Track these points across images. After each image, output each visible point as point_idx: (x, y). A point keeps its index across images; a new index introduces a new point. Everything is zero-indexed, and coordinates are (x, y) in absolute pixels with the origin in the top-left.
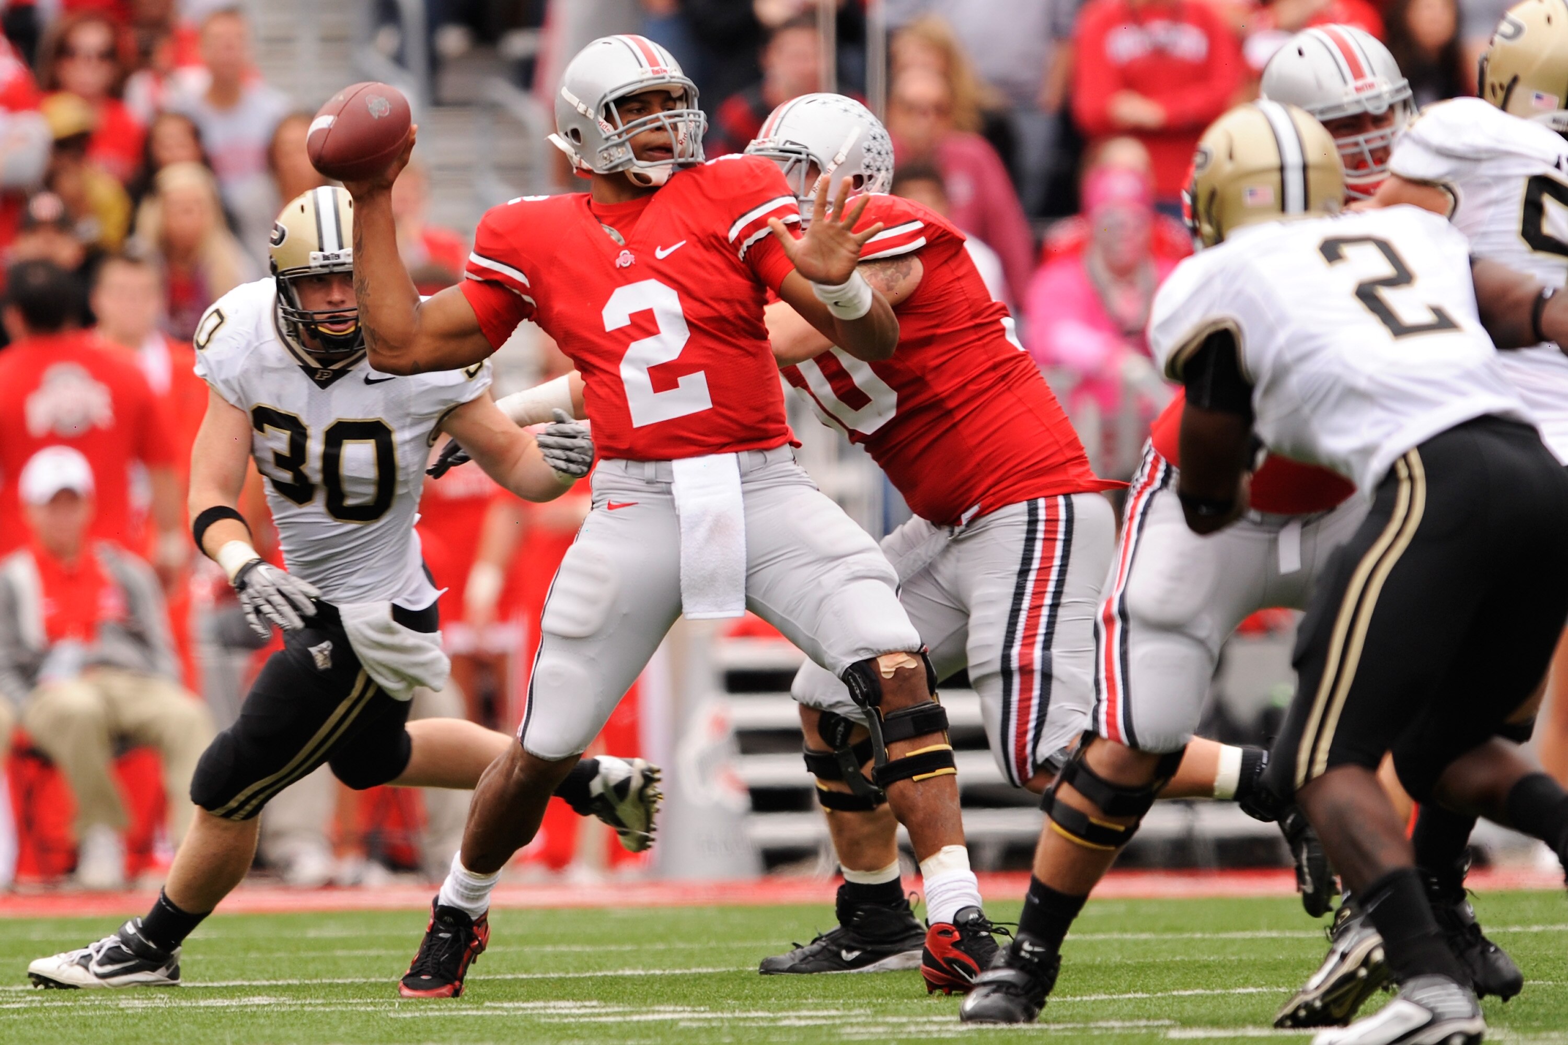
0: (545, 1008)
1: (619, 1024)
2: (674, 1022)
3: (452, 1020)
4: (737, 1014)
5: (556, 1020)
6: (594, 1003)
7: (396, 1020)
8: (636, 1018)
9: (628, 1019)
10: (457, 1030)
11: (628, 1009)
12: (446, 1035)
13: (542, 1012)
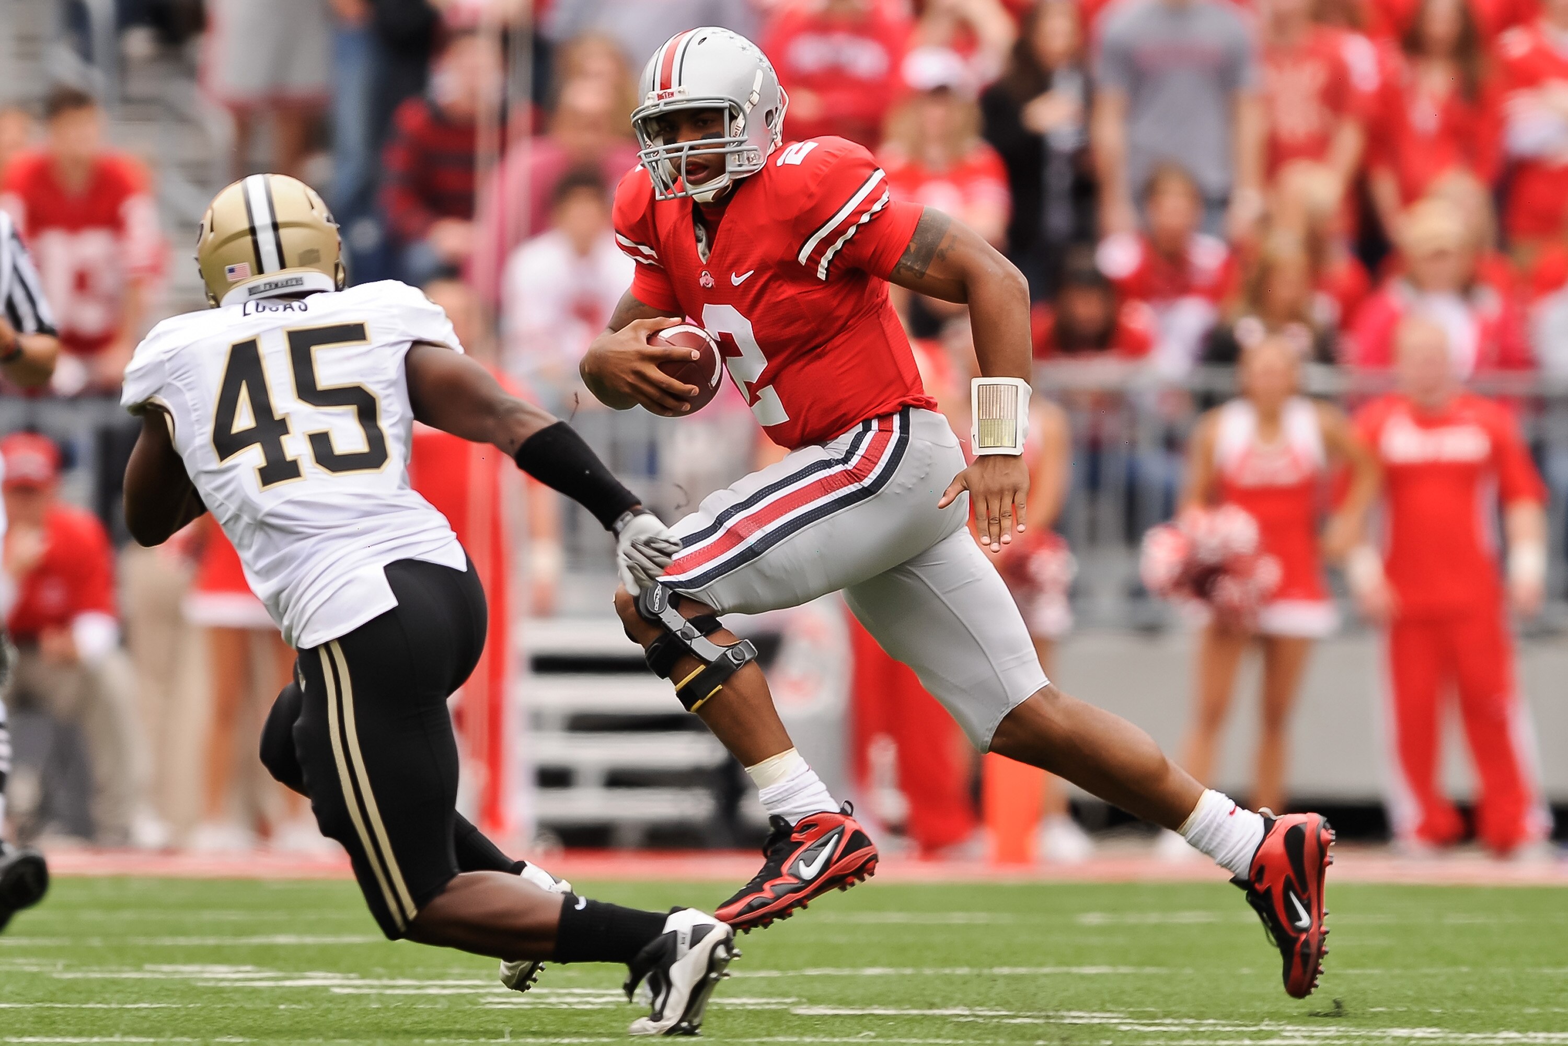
0: (202, 972)
1: (272, 989)
2: (326, 988)
3: (114, 982)
4: (386, 982)
5: (211, 984)
6: (248, 968)
7: (59, 981)
8: (288, 983)
9: (281, 983)
10: (118, 992)
11: (280, 974)
12: (107, 996)
13: (199, 976)
